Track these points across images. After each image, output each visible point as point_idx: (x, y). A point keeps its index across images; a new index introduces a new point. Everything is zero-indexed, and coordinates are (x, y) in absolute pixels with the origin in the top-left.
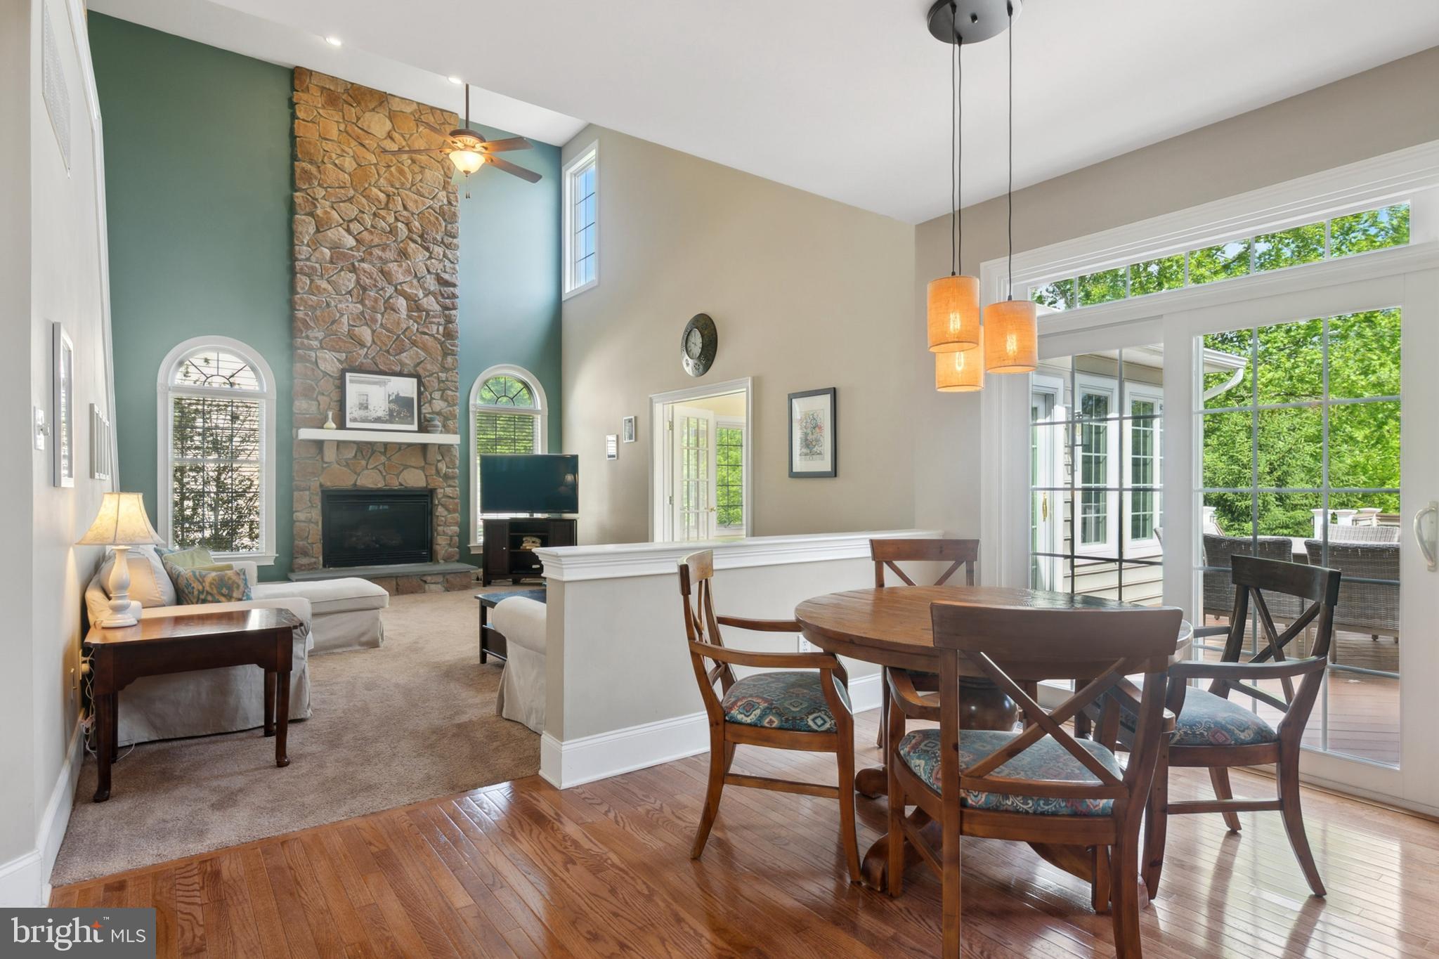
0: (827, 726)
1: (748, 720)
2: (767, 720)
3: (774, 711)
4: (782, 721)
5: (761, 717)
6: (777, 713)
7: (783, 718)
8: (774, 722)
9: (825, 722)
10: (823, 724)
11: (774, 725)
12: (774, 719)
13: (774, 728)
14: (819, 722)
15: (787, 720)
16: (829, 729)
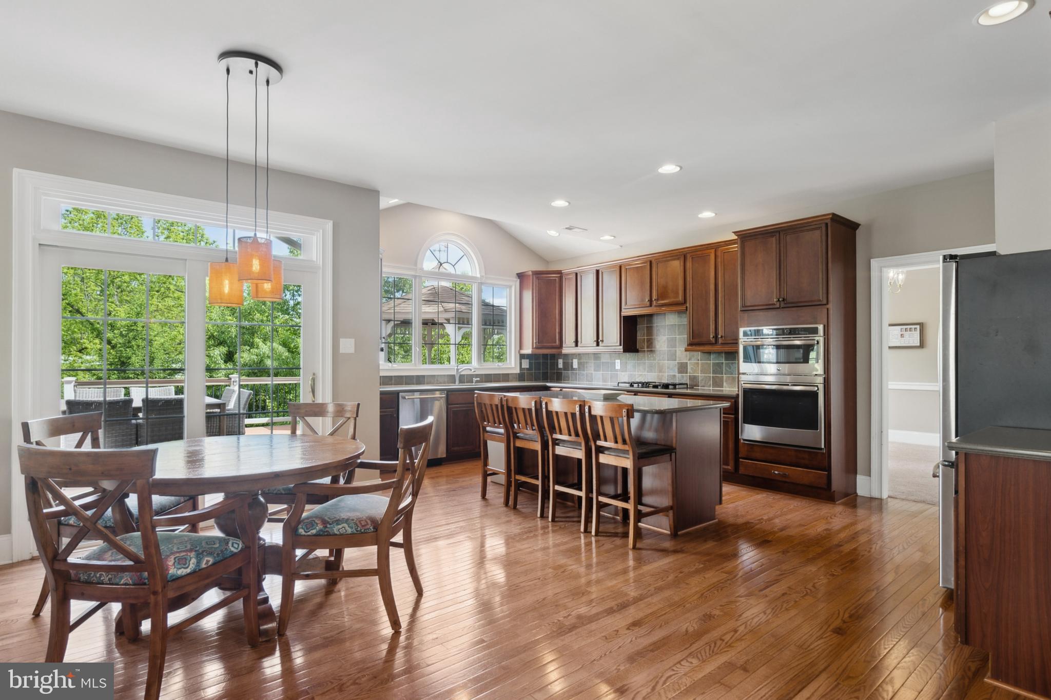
0: (240, 546)
1: (188, 570)
2: (205, 562)
3: (205, 553)
4: (215, 557)
5: (199, 563)
6: (208, 554)
7: (215, 555)
8: (209, 561)
9: (238, 544)
10: (238, 546)
11: (210, 563)
12: (209, 559)
13: (211, 565)
14: (236, 546)
15: (218, 554)
16: (242, 548)
